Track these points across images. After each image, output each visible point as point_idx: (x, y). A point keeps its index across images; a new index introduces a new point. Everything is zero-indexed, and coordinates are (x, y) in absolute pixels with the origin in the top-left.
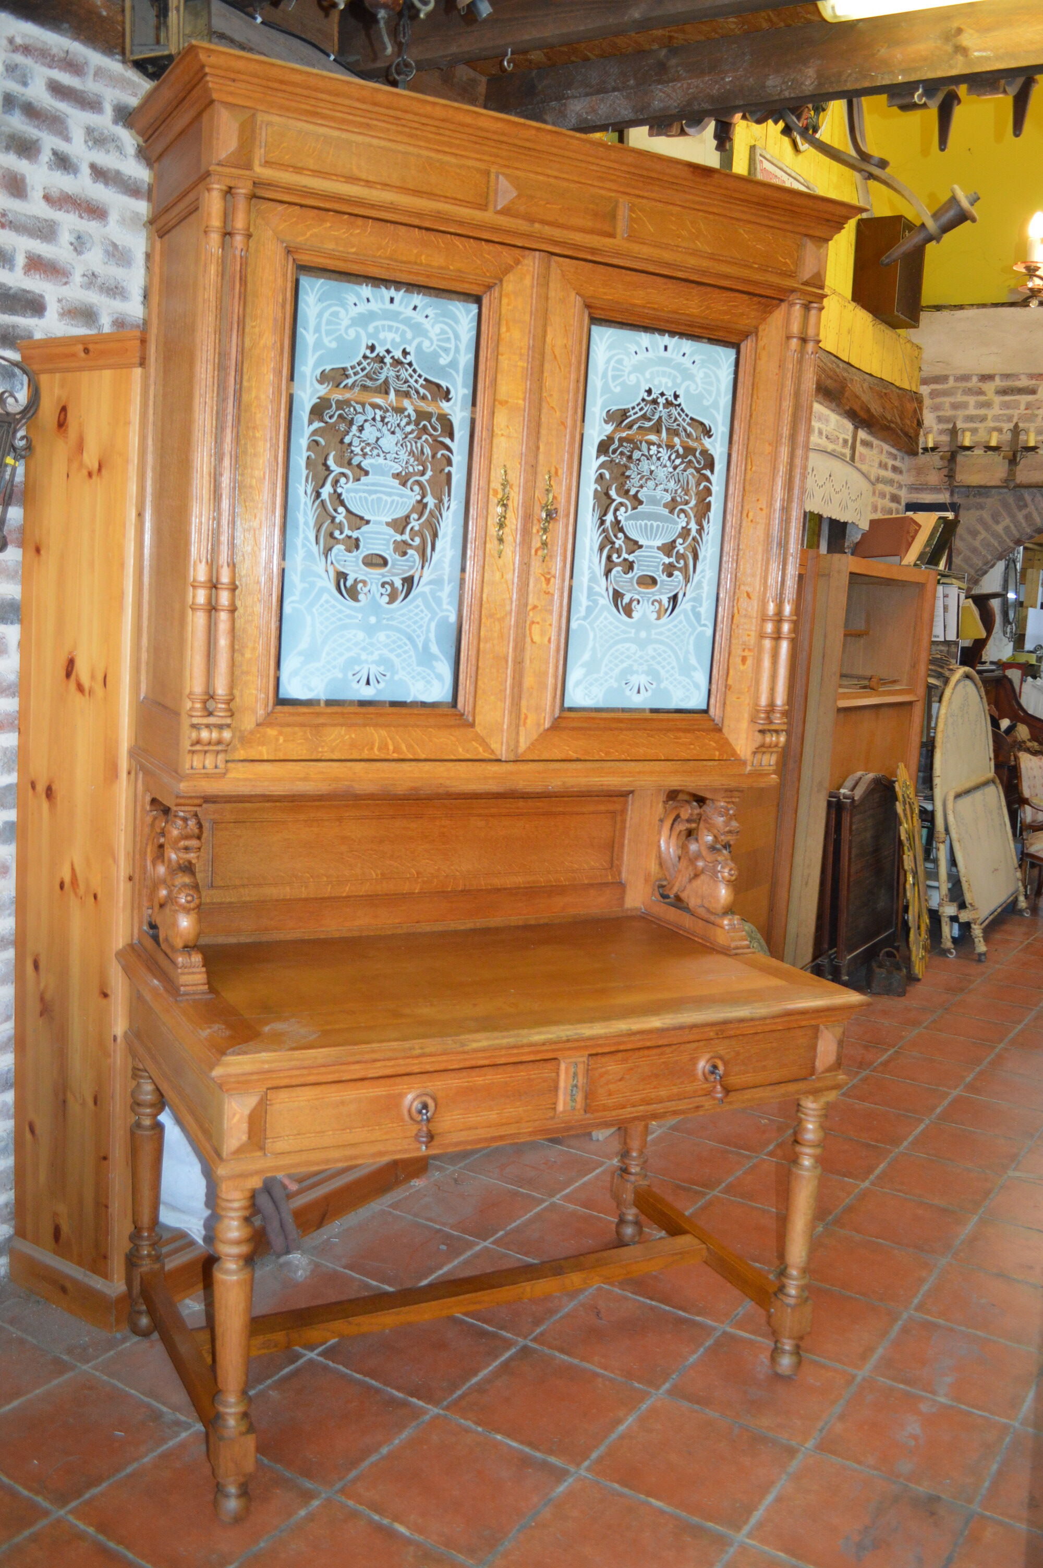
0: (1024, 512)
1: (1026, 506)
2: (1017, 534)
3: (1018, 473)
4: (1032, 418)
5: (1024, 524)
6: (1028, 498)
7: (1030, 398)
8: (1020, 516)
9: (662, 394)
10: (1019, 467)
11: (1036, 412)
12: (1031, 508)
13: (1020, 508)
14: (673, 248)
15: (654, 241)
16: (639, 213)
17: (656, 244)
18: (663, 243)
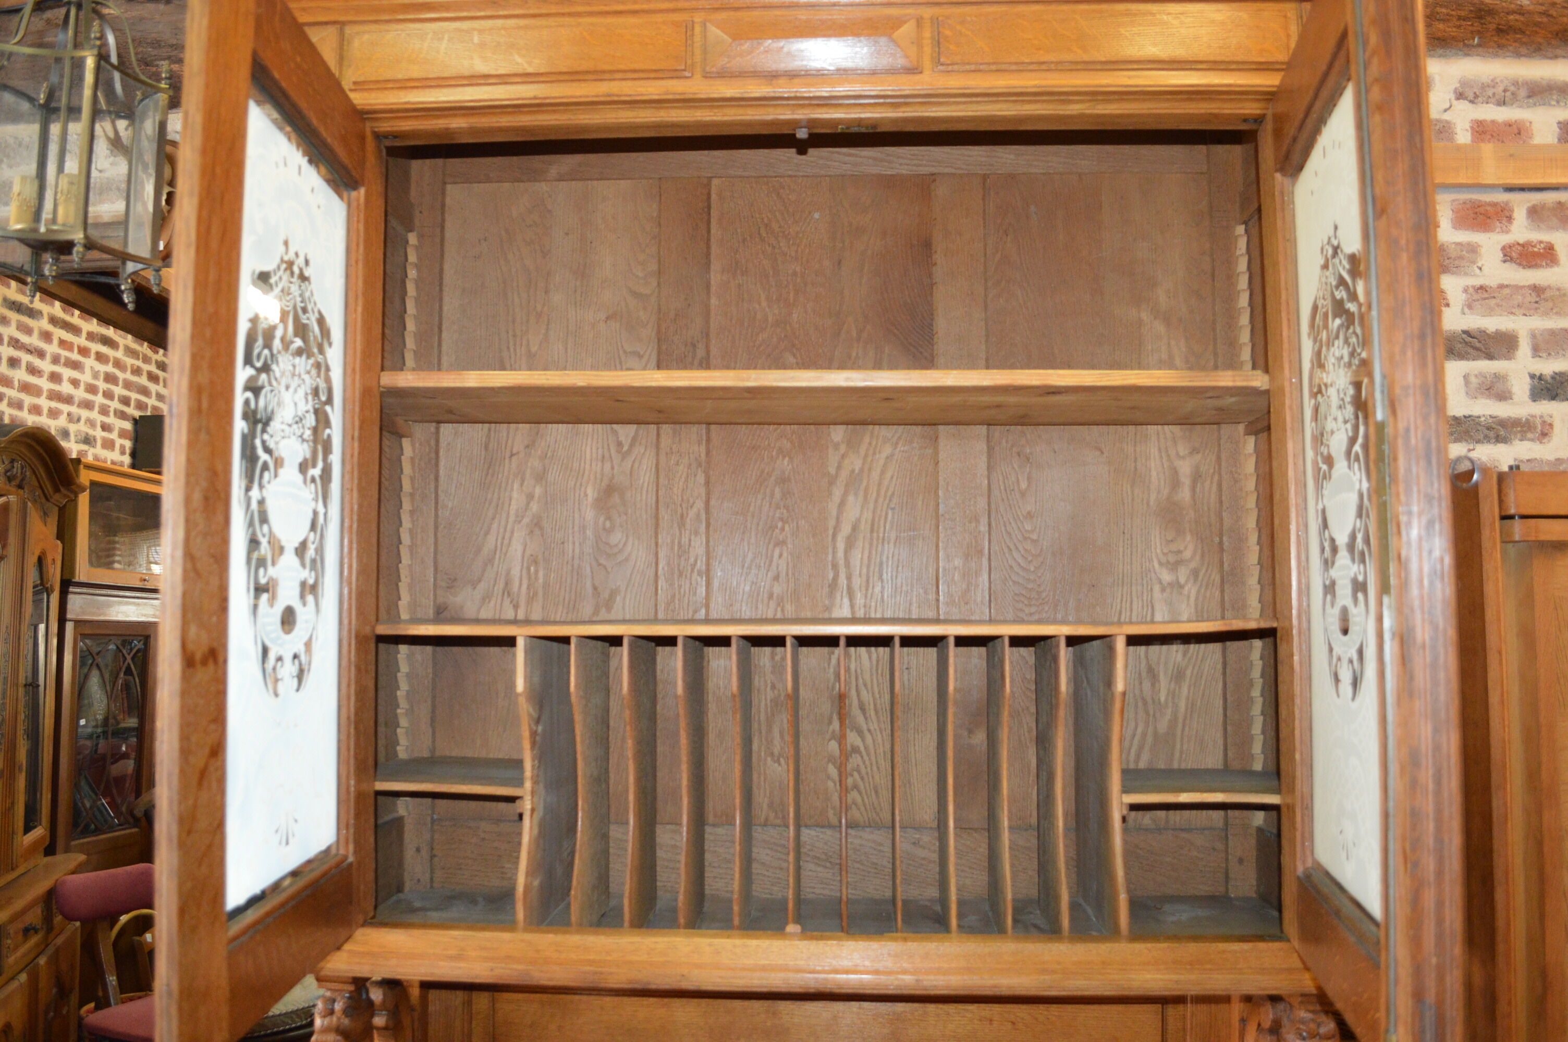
14: (1031, 67)
15: (994, 63)
16: (958, 27)
17: (999, 67)
18: (1010, 63)
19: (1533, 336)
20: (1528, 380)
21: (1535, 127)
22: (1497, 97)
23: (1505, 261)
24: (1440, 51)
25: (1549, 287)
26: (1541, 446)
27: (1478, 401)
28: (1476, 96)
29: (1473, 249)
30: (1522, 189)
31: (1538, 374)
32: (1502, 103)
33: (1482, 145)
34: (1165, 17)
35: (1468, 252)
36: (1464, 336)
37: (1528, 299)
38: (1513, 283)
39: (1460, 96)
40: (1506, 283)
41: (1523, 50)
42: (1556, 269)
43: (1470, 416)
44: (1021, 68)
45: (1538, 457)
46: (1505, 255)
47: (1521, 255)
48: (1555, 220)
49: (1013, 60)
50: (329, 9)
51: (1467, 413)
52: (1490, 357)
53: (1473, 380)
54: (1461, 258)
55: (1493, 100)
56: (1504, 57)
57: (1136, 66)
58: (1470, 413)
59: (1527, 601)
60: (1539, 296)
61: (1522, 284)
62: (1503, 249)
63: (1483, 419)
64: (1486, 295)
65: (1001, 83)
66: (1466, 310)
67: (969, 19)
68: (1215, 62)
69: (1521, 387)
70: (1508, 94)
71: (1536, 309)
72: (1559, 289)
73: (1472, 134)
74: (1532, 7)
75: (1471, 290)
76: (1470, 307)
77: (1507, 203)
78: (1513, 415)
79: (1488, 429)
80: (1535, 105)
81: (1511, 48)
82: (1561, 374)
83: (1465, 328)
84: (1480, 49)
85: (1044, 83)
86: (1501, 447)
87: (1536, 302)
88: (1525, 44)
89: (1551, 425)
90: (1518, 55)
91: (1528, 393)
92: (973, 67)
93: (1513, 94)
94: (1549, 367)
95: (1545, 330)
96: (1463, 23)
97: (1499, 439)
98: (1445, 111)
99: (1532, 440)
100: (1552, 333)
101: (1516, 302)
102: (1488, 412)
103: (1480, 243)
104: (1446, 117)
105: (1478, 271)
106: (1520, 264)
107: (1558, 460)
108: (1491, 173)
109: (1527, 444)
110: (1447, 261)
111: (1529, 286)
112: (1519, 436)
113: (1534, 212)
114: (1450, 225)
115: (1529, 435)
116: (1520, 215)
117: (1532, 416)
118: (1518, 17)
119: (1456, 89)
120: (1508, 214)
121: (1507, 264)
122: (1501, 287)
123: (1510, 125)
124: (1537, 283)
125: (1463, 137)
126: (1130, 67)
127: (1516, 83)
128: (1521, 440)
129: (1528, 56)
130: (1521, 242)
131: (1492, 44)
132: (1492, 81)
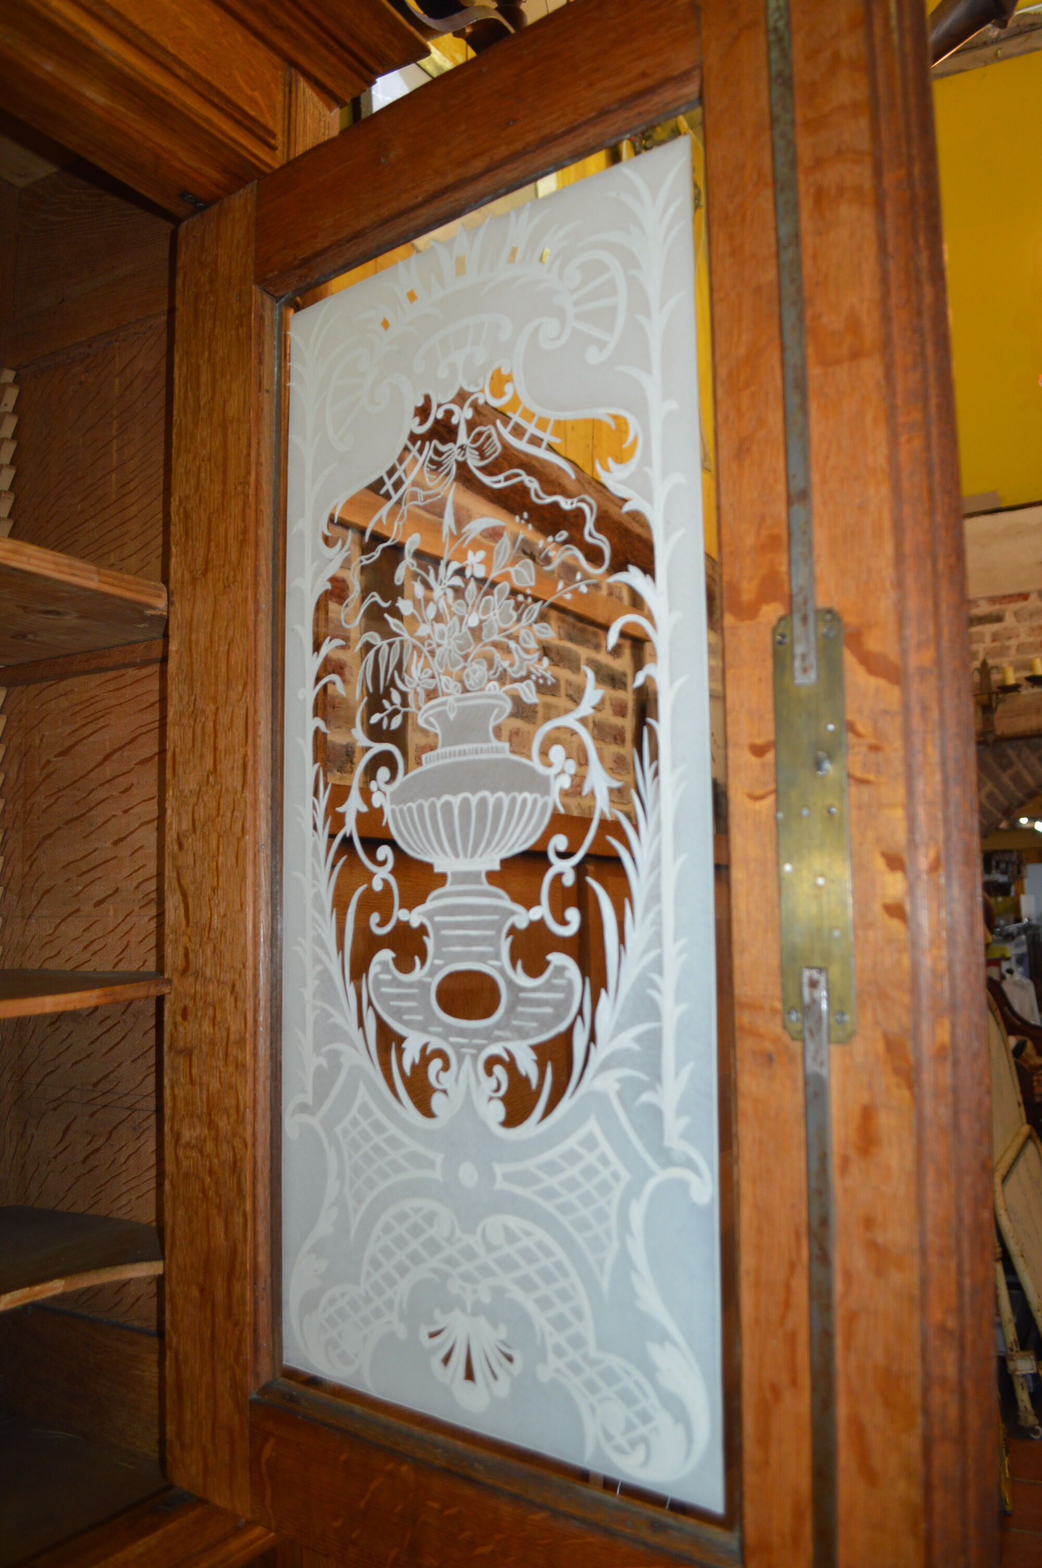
0: (1010, 772)
1: (1011, 764)
2: (1005, 802)
3: (996, 723)
4: (1002, 651)
5: (1012, 788)
6: (1012, 753)
7: (995, 627)
8: (1006, 778)
9: (461, 398)
10: (998, 714)
11: (1008, 643)
12: (1019, 766)
13: (1004, 768)
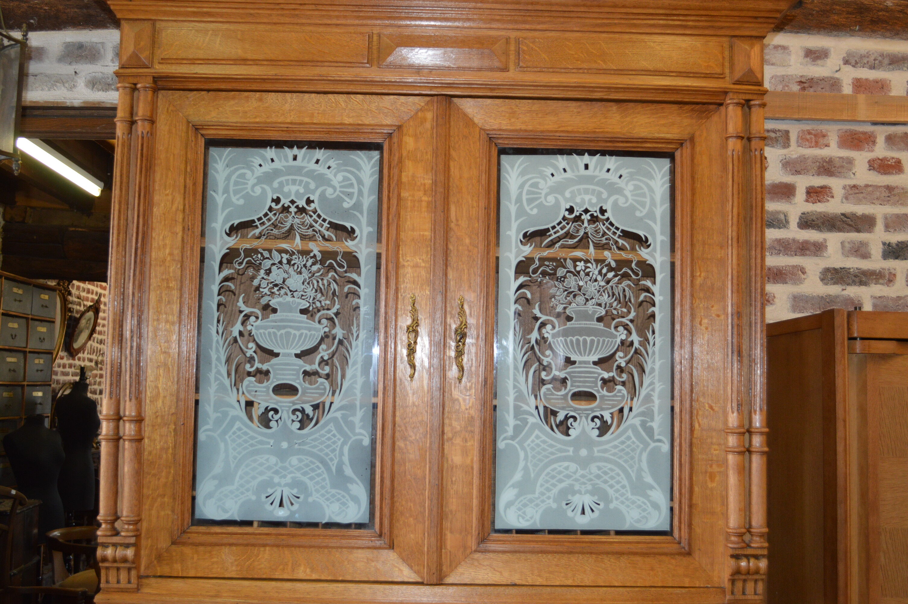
14: (574, 71)
15: (551, 68)
16: (531, 45)
17: (554, 70)
18: (561, 68)
19: (886, 218)
20: (881, 246)
21: (893, 83)
22: (870, 63)
23: (870, 170)
24: (835, 33)
25: (897, 187)
26: (888, 288)
27: (849, 259)
28: (857, 63)
29: (850, 161)
30: (883, 124)
31: (887, 242)
32: (873, 67)
33: (858, 95)
34: (652, 44)
35: (847, 163)
36: (842, 217)
37: (884, 194)
38: (875, 184)
39: (846, 62)
40: (870, 183)
41: (888, 34)
42: (902, 176)
43: (844, 268)
44: (567, 71)
45: (886, 295)
46: (870, 166)
47: (880, 166)
48: (903, 145)
49: (562, 66)
50: (147, 11)
51: (842, 266)
52: (858, 231)
53: (847, 245)
54: (842, 167)
55: (867, 65)
56: (876, 38)
57: (634, 73)
58: (844, 266)
59: (863, 389)
60: (890, 192)
61: (880, 185)
62: (869, 162)
63: (852, 270)
64: (857, 191)
65: (555, 79)
66: (844, 200)
67: (537, 40)
68: (680, 72)
69: (876, 250)
70: (877, 62)
71: (888, 201)
72: (903, 189)
73: (853, 87)
74: (893, 7)
75: (848, 187)
76: (847, 198)
77: (873, 133)
78: (871, 268)
79: (855, 276)
80: (893, 69)
81: (880, 33)
82: (902, 243)
83: (843, 212)
84: (860, 33)
85: (580, 81)
86: (863, 288)
87: (888, 197)
88: (888, 30)
89: (895, 275)
90: (885, 37)
91: (881, 254)
92: (539, 69)
93: (880, 62)
94: (895, 238)
95: (894, 214)
96: (849, 16)
97: (862, 283)
98: (837, 71)
99: (883, 284)
100: (898, 216)
101: (875, 196)
102: (855, 266)
103: (855, 158)
104: (837, 75)
105: (852, 176)
106: (879, 172)
107: (898, 297)
108: (863, 113)
109: (879, 287)
110: (834, 169)
111: (884, 186)
112: (874, 281)
113: (890, 139)
114: (836, 146)
115: (881, 281)
116: (881, 140)
117: (883, 269)
118: (884, 13)
119: (844, 57)
120: (873, 139)
121: (871, 171)
122: (867, 186)
123: (877, 82)
124: (889, 184)
125: (847, 89)
126: (631, 73)
127: (882, 55)
128: (876, 284)
129: (891, 38)
130: (881, 158)
131: (868, 30)
132: (867, 53)
